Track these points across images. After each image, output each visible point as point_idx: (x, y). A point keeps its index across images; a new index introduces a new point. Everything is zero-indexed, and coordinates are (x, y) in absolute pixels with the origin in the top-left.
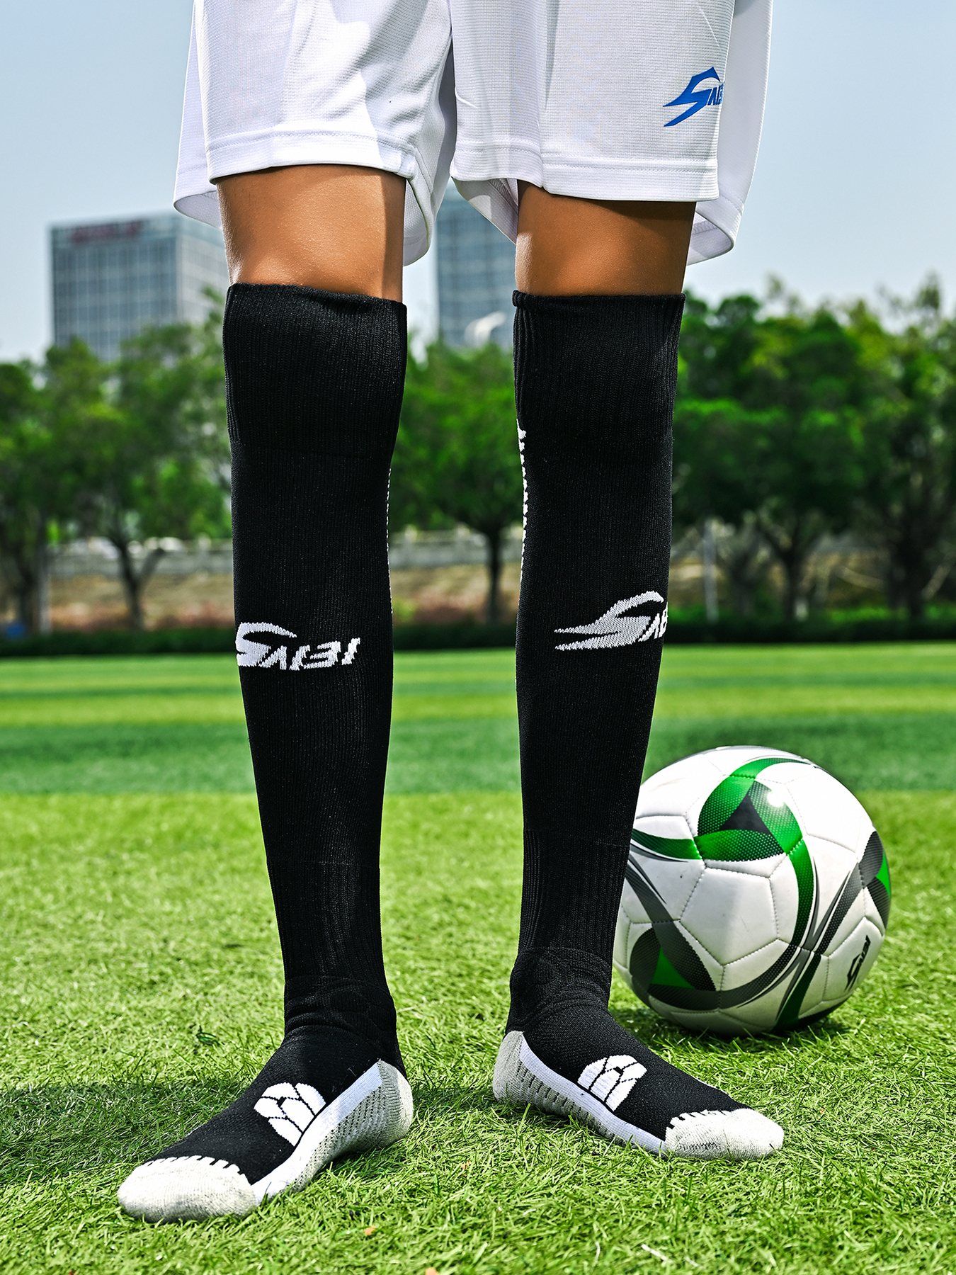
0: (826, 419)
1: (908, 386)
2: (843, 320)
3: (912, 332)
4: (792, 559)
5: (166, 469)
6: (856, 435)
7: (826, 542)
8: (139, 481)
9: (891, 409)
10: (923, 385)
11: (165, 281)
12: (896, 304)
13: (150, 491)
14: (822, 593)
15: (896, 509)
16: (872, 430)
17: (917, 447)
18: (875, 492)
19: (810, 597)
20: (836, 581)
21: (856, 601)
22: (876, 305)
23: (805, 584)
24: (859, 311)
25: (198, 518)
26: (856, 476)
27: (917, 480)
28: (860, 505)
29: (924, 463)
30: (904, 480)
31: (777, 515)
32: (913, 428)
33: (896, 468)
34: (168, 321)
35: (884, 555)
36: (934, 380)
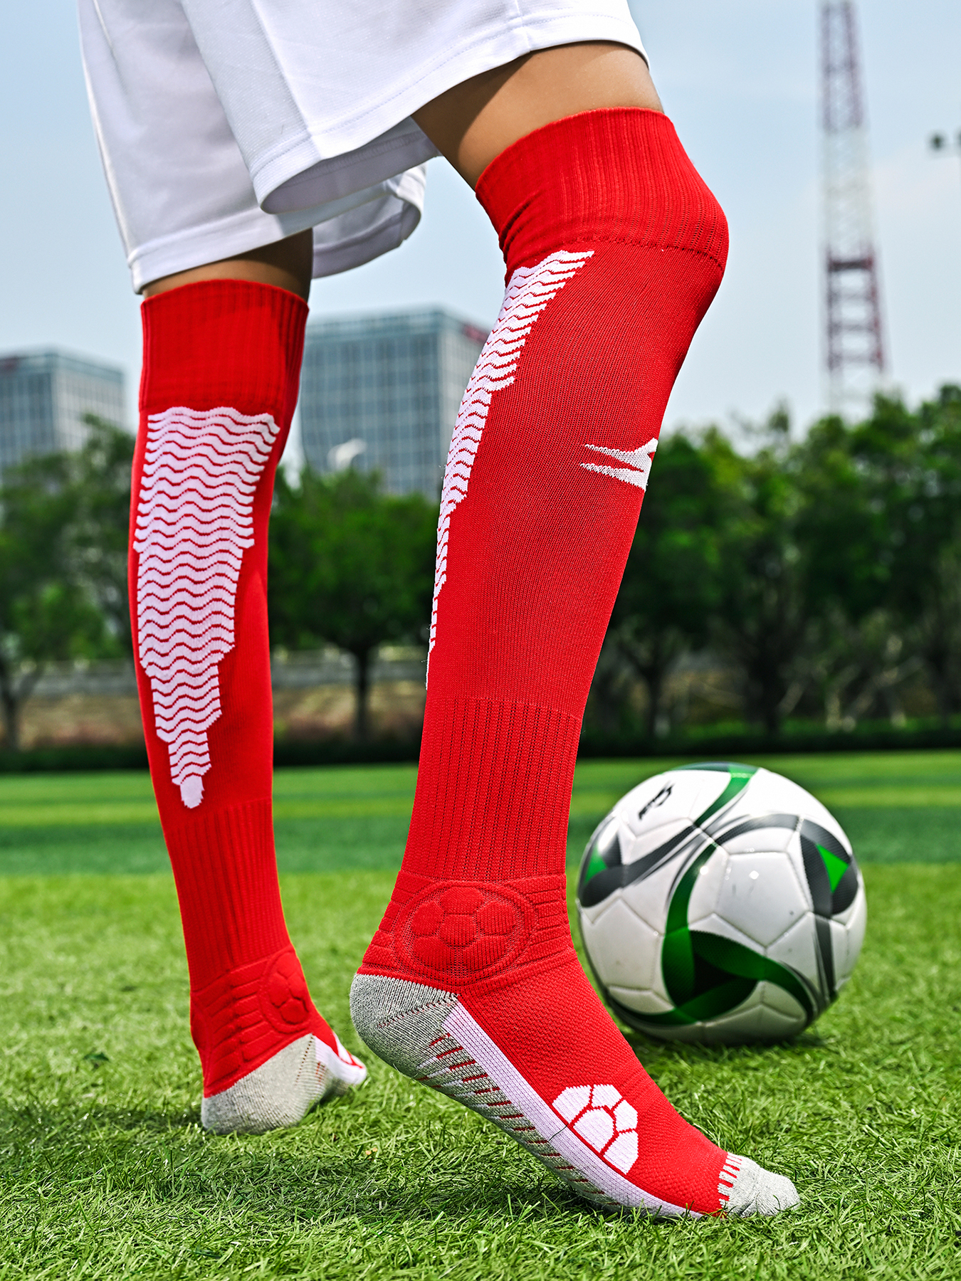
0: (683, 539)
1: (761, 507)
2: (697, 443)
3: (764, 455)
4: (653, 674)
5: (50, 592)
6: (712, 557)
7: (685, 660)
8: (20, 604)
9: (744, 529)
10: (776, 506)
11: (43, 412)
12: (748, 429)
13: (32, 613)
14: (683, 711)
15: (752, 626)
16: (729, 550)
17: (771, 566)
18: (731, 609)
19: (671, 713)
20: (695, 698)
21: (715, 716)
22: (729, 431)
23: (665, 700)
24: (712, 436)
25: (78, 641)
26: (712, 594)
27: (772, 598)
28: (716, 624)
29: (778, 582)
30: (758, 599)
31: (639, 634)
32: (766, 548)
33: (751, 586)
34: (46, 450)
35: (740, 674)
36: (785, 500)
